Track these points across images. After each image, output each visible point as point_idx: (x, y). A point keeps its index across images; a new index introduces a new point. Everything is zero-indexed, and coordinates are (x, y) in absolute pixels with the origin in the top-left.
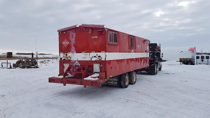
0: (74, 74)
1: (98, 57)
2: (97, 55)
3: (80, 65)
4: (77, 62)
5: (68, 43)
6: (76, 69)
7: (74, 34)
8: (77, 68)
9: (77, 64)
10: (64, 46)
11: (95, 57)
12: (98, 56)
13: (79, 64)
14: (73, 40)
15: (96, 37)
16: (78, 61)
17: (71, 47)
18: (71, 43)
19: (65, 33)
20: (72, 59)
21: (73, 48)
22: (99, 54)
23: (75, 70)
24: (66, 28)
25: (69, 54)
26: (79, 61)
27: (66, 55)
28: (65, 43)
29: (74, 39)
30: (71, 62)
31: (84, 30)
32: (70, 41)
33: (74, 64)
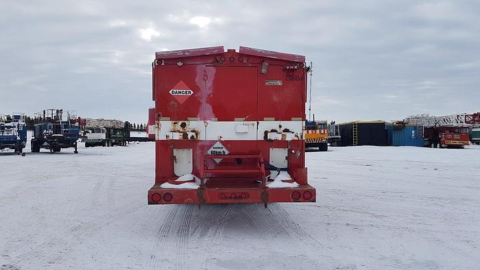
0: (209, 175)
1: (284, 131)
2: (280, 126)
3: (227, 152)
4: (218, 145)
5: (190, 92)
6: (215, 162)
7: (212, 71)
8: (218, 161)
9: (218, 150)
10: (176, 101)
11: (273, 131)
12: (283, 129)
13: (224, 149)
14: (207, 87)
15: (279, 83)
16: (223, 142)
17: (200, 103)
18: (199, 94)
19: (180, 64)
20: (202, 137)
21: (207, 108)
22: (286, 124)
23: (211, 166)
24: (188, 51)
25: (193, 124)
26: (225, 143)
27: (183, 125)
28: (180, 92)
29: (209, 83)
30: (200, 144)
31: (245, 61)
32: (196, 89)
33: (208, 150)
